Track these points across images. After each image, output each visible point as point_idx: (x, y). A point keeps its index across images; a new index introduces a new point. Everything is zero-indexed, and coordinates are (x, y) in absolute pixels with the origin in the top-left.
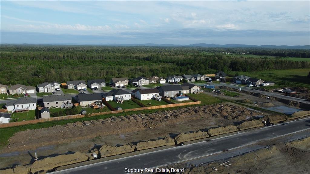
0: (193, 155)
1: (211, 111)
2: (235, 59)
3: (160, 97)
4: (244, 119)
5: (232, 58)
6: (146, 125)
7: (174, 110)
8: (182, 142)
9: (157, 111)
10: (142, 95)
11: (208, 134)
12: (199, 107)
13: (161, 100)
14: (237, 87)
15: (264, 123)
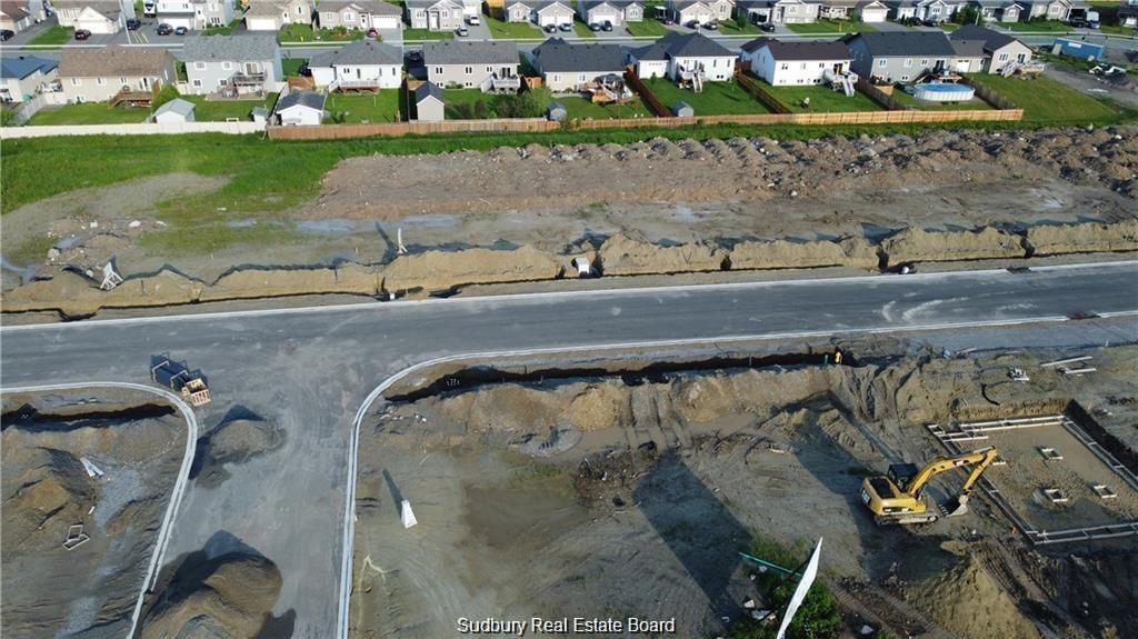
0: (942, 313)
1: (1059, 153)
3: (854, 79)
6: (776, 183)
7: (898, 137)
8: (907, 261)
9: (830, 133)
10: (779, 64)
11: (1023, 243)
12: (1013, 135)
13: (853, 90)
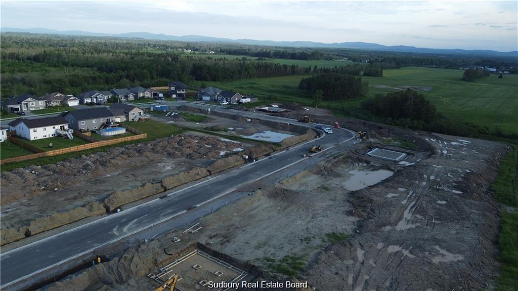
0: (139, 224)
1: (164, 148)
2: (200, 60)
3: (71, 131)
4: (217, 156)
5: (195, 58)
6: (45, 186)
7: (99, 153)
9: (66, 157)
11: (162, 186)
12: (145, 144)
13: (73, 137)
14: (204, 107)
15: (245, 159)
